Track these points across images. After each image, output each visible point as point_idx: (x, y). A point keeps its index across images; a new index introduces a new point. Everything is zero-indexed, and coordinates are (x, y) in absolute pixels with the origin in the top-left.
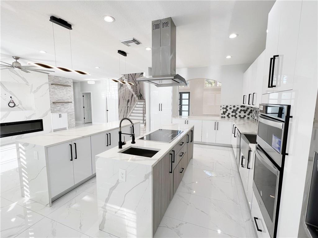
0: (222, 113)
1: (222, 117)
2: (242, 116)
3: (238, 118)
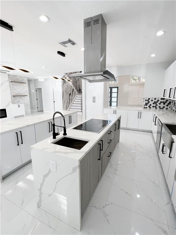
0: (145, 104)
1: (144, 108)
3: (158, 108)
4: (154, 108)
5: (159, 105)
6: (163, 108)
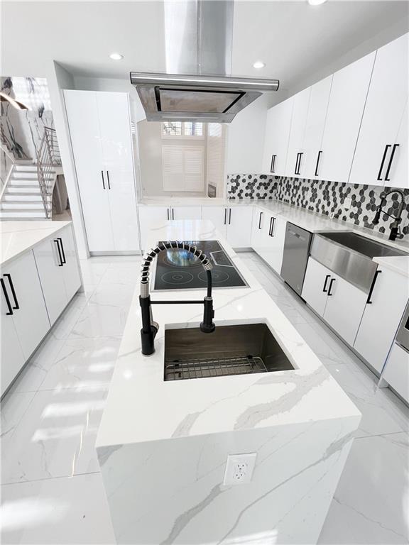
0: (230, 190)
1: (230, 198)
2: (262, 196)
3: (256, 198)
4: (249, 197)
5: (257, 191)
6: (264, 198)
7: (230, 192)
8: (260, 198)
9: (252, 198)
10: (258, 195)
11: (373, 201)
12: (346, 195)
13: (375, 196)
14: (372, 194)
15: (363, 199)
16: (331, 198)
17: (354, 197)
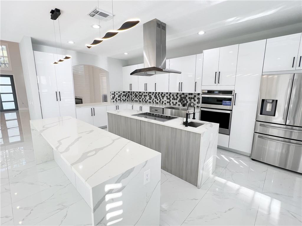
1: (112, 101)
2: (124, 100)
3: (122, 101)
5: (122, 98)
6: (125, 101)
7: (112, 99)
8: (124, 101)
9: (121, 101)
10: (123, 99)
11: (174, 97)
12: (164, 96)
13: (174, 96)
14: (173, 95)
15: (170, 97)
16: (158, 98)
17: (167, 97)
